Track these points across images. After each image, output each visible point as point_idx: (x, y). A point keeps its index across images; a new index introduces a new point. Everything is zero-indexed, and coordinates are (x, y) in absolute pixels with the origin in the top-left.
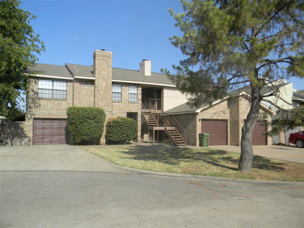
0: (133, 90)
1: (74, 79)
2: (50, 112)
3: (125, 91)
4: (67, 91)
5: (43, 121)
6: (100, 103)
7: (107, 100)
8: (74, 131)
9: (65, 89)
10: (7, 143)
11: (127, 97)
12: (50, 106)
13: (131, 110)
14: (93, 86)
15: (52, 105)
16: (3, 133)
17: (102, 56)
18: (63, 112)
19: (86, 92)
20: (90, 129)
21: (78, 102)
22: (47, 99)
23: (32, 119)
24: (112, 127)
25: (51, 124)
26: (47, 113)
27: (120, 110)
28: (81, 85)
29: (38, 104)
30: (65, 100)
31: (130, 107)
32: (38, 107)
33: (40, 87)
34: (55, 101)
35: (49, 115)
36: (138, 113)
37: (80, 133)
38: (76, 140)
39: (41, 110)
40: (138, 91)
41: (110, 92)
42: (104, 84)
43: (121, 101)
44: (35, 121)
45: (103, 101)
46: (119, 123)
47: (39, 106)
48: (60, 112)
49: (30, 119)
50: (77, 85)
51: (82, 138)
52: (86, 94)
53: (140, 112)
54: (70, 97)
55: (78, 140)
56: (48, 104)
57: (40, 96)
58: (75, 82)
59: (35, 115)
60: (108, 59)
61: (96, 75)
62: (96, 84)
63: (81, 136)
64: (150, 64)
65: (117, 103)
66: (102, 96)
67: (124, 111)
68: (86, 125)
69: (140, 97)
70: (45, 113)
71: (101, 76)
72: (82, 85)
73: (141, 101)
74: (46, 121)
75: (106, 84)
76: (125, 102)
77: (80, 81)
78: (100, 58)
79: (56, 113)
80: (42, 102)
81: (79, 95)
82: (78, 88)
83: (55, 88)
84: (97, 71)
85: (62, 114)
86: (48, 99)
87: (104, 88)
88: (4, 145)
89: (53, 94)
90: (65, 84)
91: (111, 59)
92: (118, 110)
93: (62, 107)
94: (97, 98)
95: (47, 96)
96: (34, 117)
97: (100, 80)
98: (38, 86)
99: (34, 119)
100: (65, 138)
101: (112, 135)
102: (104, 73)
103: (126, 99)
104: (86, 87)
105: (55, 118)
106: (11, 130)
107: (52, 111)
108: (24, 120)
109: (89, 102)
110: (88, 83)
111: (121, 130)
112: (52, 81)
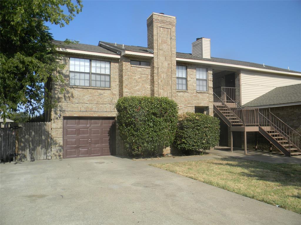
0: (201, 75)
1: (121, 57)
2: (87, 108)
3: (191, 76)
4: (111, 76)
5: (77, 121)
6: (161, 93)
7: (171, 87)
8: (131, 136)
9: (108, 72)
10: (25, 157)
11: (194, 85)
12: (87, 98)
13: (201, 103)
14: (149, 67)
15: (90, 97)
16: (18, 142)
17: (162, 22)
18: (105, 107)
19: (139, 77)
20: (157, 132)
21: (128, 91)
22: (83, 87)
23: (62, 118)
24: (187, 128)
25: (88, 126)
26: (83, 109)
27: (186, 103)
28: (132, 66)
29: (70, 95)
30: (108, 89)
31: (198, 99)
32: (69, 100)
33: (72, 69)
34: (94, 91)
35: (87, 111)
36: (210, 107)
37: (142, 139)
38: (134, 150)
39: (74, 105)
40: (207, 76)
41: (173, 76)
42: (166, 64)
43: (187, 89)
44: (65, 121)
45: (165, 89)
46: (197, 123)
47: (71, 98)
48: (101, 107)
49: (58, 118)
50: (127, 65)
51: (144, 146)
52: (140, 80)
53: (211, 106)
54: (115, 85)
55: (139, 150)
56: (84, 95)
57: (72, 82)
58: (124, 61)
59: (66, 112)
60: (170, 27)
61: (155, 51)
62: (155, 63)
63: (143, 143)
64: (209, 43)
65: (181, 93)
66: (164, 81)
67: (192, 104)
68: (151, 124)
69: (211, 84)
70: (80, 109)
71: (161, 52)
72: (135, 66)
73: (212, 91)
74: (81, 121)
75: (168, 64)
76: (192, 92)
77: (131, 60)
78: (160, 25)
79: (96, 108)
80: (76, 92)
81: (130, 80)
82: (129, 70)
83: (93, 71)
84: (156, 45)
85: (105, 111)
86: (85, 87)
87: (165, 70)
88: (20, 159)
89: (90, 80)
90: (107, 65)
91: (174, 27)
92: (183, 103)
93: (105, 100)
94: (157, 84)
95: (82, 83)
96: (64, 116)
97: (160, 57)
98: (69, 68)
99: (65, 118)
100: (109, 146)
101: (186, 141)
102: (165, 47)
103: (192, 87)
104: (140, 69)
105: (95, 116)
106: (30, 135)
107: (90, 106)
108: (50, 120)
109: (144, 92)
110: (141, 63)
111: (199, 133)
112: (89, 60)
